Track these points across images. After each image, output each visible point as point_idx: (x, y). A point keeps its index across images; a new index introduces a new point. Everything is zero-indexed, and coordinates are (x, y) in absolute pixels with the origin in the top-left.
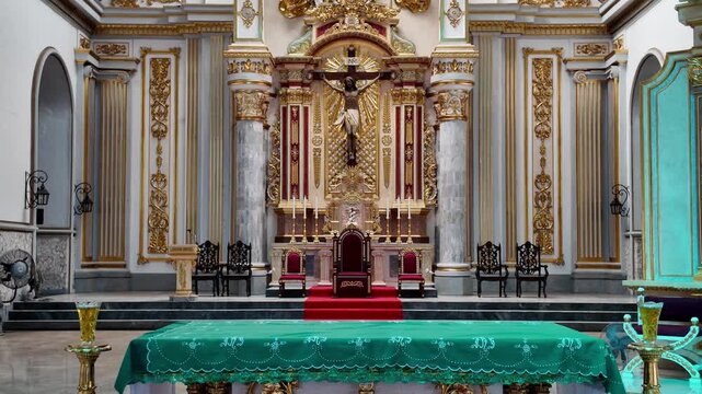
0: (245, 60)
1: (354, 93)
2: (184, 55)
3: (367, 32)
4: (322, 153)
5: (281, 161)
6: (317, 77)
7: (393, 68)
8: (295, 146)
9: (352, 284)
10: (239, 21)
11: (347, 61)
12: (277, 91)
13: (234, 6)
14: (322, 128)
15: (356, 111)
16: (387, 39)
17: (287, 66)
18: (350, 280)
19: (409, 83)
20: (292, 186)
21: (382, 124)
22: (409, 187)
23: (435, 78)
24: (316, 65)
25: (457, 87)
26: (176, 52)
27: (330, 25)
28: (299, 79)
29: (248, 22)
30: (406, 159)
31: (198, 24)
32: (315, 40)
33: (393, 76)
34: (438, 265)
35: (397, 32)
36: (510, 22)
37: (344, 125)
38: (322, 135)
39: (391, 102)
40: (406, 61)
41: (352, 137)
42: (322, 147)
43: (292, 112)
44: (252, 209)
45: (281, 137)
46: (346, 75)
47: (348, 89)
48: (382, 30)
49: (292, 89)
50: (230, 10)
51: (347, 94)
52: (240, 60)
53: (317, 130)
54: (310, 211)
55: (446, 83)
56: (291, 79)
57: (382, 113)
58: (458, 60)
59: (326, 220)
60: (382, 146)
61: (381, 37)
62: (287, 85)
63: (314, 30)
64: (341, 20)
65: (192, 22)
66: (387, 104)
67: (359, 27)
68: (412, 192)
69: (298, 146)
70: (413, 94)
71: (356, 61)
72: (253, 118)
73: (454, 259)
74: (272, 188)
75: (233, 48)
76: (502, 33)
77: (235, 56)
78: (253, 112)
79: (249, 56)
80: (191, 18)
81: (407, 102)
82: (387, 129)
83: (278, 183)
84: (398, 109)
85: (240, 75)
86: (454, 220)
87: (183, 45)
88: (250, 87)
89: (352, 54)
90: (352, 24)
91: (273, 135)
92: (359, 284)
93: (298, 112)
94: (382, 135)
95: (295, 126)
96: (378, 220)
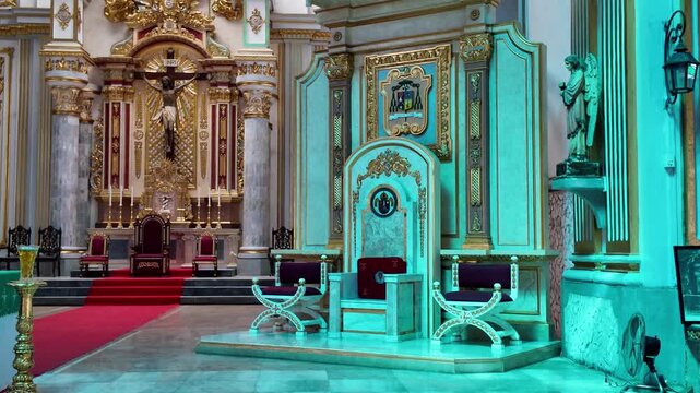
0: (60, 59)
1: (171, 92)
2: (17, 54)
3: (184, 37)
4: (143, 146)
5: (103, 153)
6: (138, 76)
7: (208, 69)
8: (117, 139)
9: (148, 265)
10: (56, 23)
11: (166, 62)
12: (100, 88)
13: (52, 9)
14: (144, 123)
15: (174, 108)
16: (202, 44)
17: (108, 66)
18: (147, 261)
19: (223, 84)
20: (113, 177)
21: (199, 120)
22: (223, 178)
23: (239, 79)
24: (137, 66)
25: (259, 87)
26: (10, 51)
27: (150, 30)
28: (121, 78)
29: (64, 24)
30: (220, 152)
31: (28, 27)
32: (136, 42)
33: (209, 77)
34: (242, 248)
35: (214, 37)
36: (317, 31)
37: (162, 121)
38: (143, 130)
39: (208, 100)
40: (219, 63)
41: (169, 132)
42: (143, 140)
43: (114, 108)
44: (65, 195)
45: (104, 131)
46: (164, 74)
47: (165, 87)
48: (198, 35)
49: (113, 87)
50: (48, 13)
51: (164, 92)
52: (55, 59)
53: (139, 125)
54: (127, 200)
55: (249, 83)
56: (113, 77)
57: (199, 110)
58: (258, 63)
59: (141, 208)
60: (199, 141)
61: (197, 42)
62: (108, 83)
63: (135, 34)
64: (160, 25)
65: (22, 24)
66: (204, 103)
67: (176, 31)
68: (225, 183)
69: (118, 139)
70: (226, 94)
71: (175, 62)
72: (68, 113)
73: (253, 243)
74: (95, 178)
75: (50, 47)
76: (311, 40)
77: (50, 55)
78: (67, 107)
79: (64, 55)
80: (20, 20)
81: (221, 101)
82: (204, 125)
83: (100, 173)
84: (214, 107)
85: (55, 73)
86: (254, 208)
87: (16, 45)
88: (65, 83)
89: (170, 56)
90: (169, 28)
91: (97, 128)
92: (156, 265)
93: (119, 108)
94: (199, 130)
95: (116, 122)
96: (190, 208)
